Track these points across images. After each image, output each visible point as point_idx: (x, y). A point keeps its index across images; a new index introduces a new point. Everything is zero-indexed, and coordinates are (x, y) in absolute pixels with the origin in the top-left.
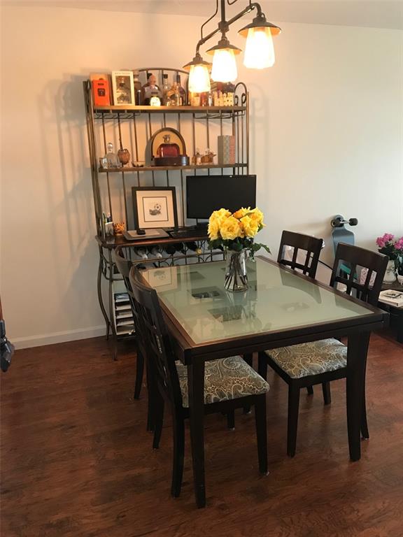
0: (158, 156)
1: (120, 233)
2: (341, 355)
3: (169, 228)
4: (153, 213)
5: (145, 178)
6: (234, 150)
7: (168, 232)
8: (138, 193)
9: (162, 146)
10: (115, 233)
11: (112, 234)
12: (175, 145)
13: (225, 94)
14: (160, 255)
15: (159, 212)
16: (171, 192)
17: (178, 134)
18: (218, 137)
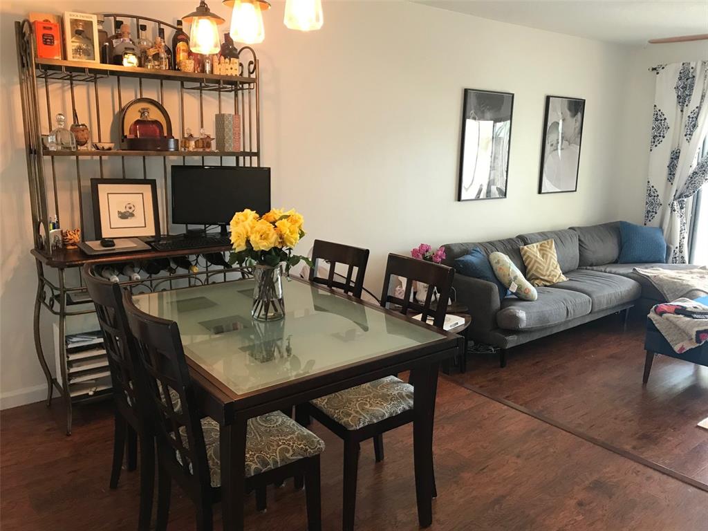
0: (132, 136)
1: (73, 244)
2: (404, 394)
3: (148, 237)
4: (124, 216)
5: (112, 166)
6: (239, 133)
7: (148, 243)
8: (101, 187)
9: (137, 122)
10: (65, 245)
11: (60, 246)
12: (156, 122)
13: (227, 60)
14: (137, 276)
15: (132, 215)
16: (149, 187)
17: (160, 107)
18: (216, 115)
